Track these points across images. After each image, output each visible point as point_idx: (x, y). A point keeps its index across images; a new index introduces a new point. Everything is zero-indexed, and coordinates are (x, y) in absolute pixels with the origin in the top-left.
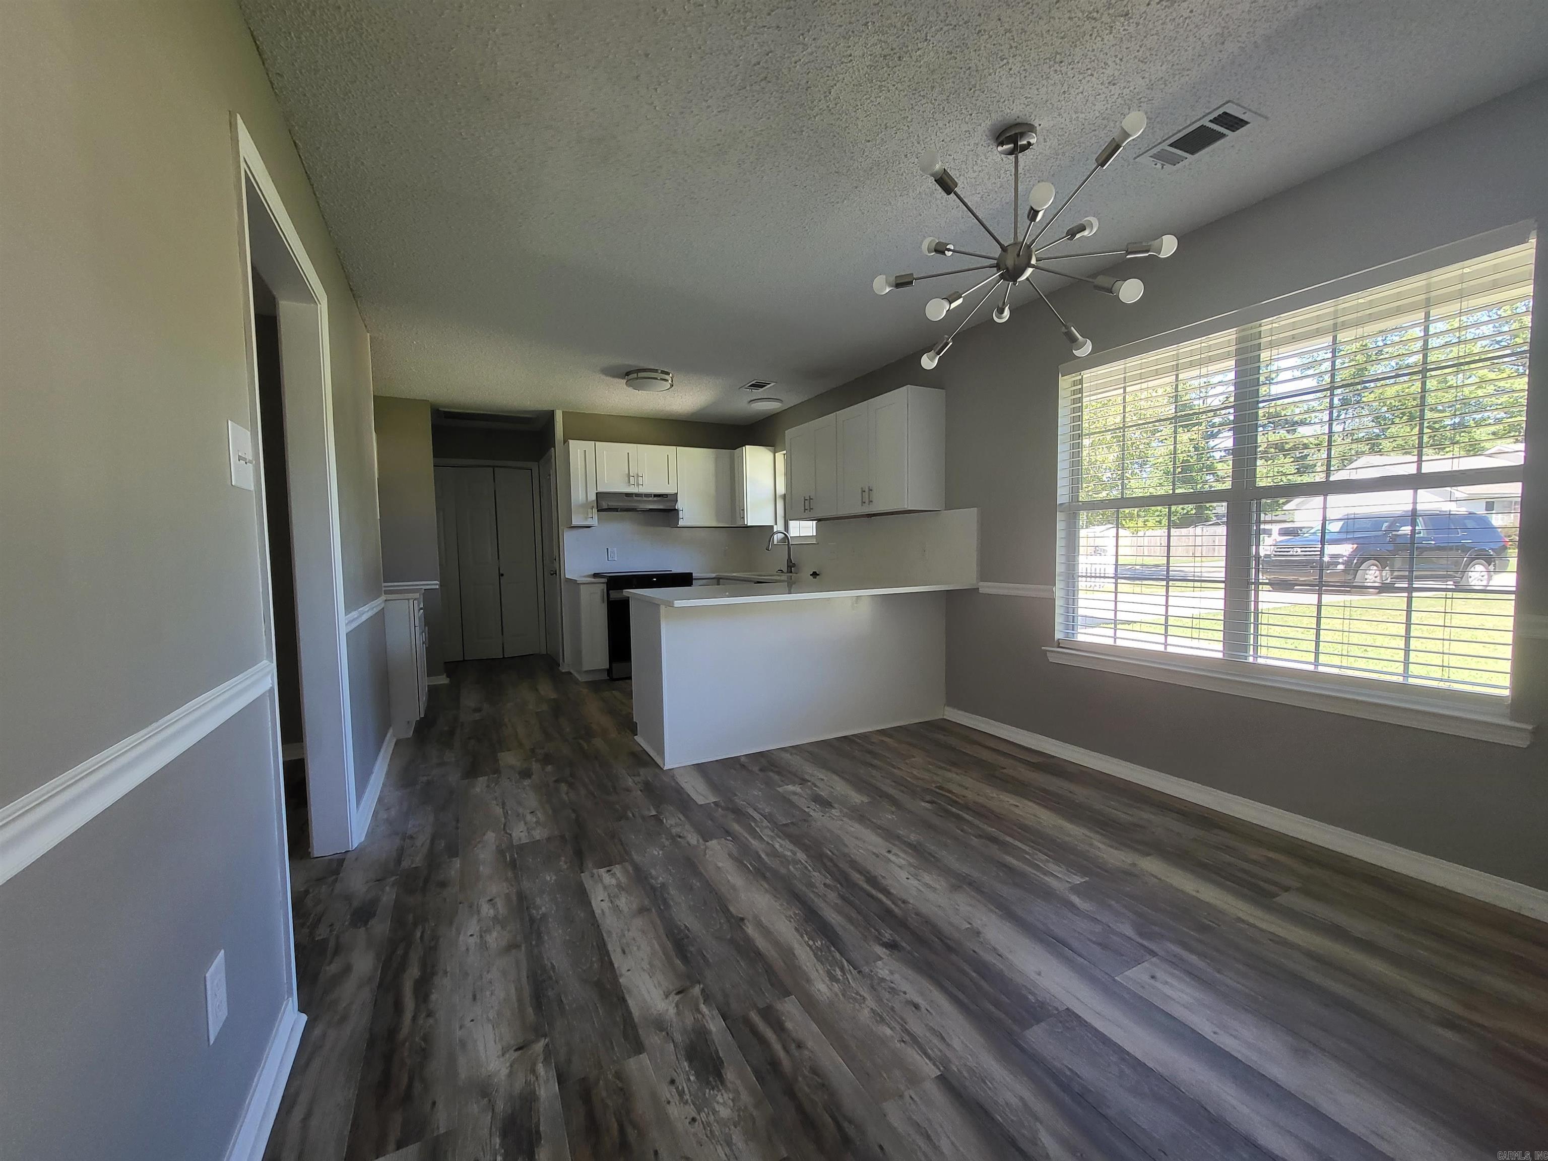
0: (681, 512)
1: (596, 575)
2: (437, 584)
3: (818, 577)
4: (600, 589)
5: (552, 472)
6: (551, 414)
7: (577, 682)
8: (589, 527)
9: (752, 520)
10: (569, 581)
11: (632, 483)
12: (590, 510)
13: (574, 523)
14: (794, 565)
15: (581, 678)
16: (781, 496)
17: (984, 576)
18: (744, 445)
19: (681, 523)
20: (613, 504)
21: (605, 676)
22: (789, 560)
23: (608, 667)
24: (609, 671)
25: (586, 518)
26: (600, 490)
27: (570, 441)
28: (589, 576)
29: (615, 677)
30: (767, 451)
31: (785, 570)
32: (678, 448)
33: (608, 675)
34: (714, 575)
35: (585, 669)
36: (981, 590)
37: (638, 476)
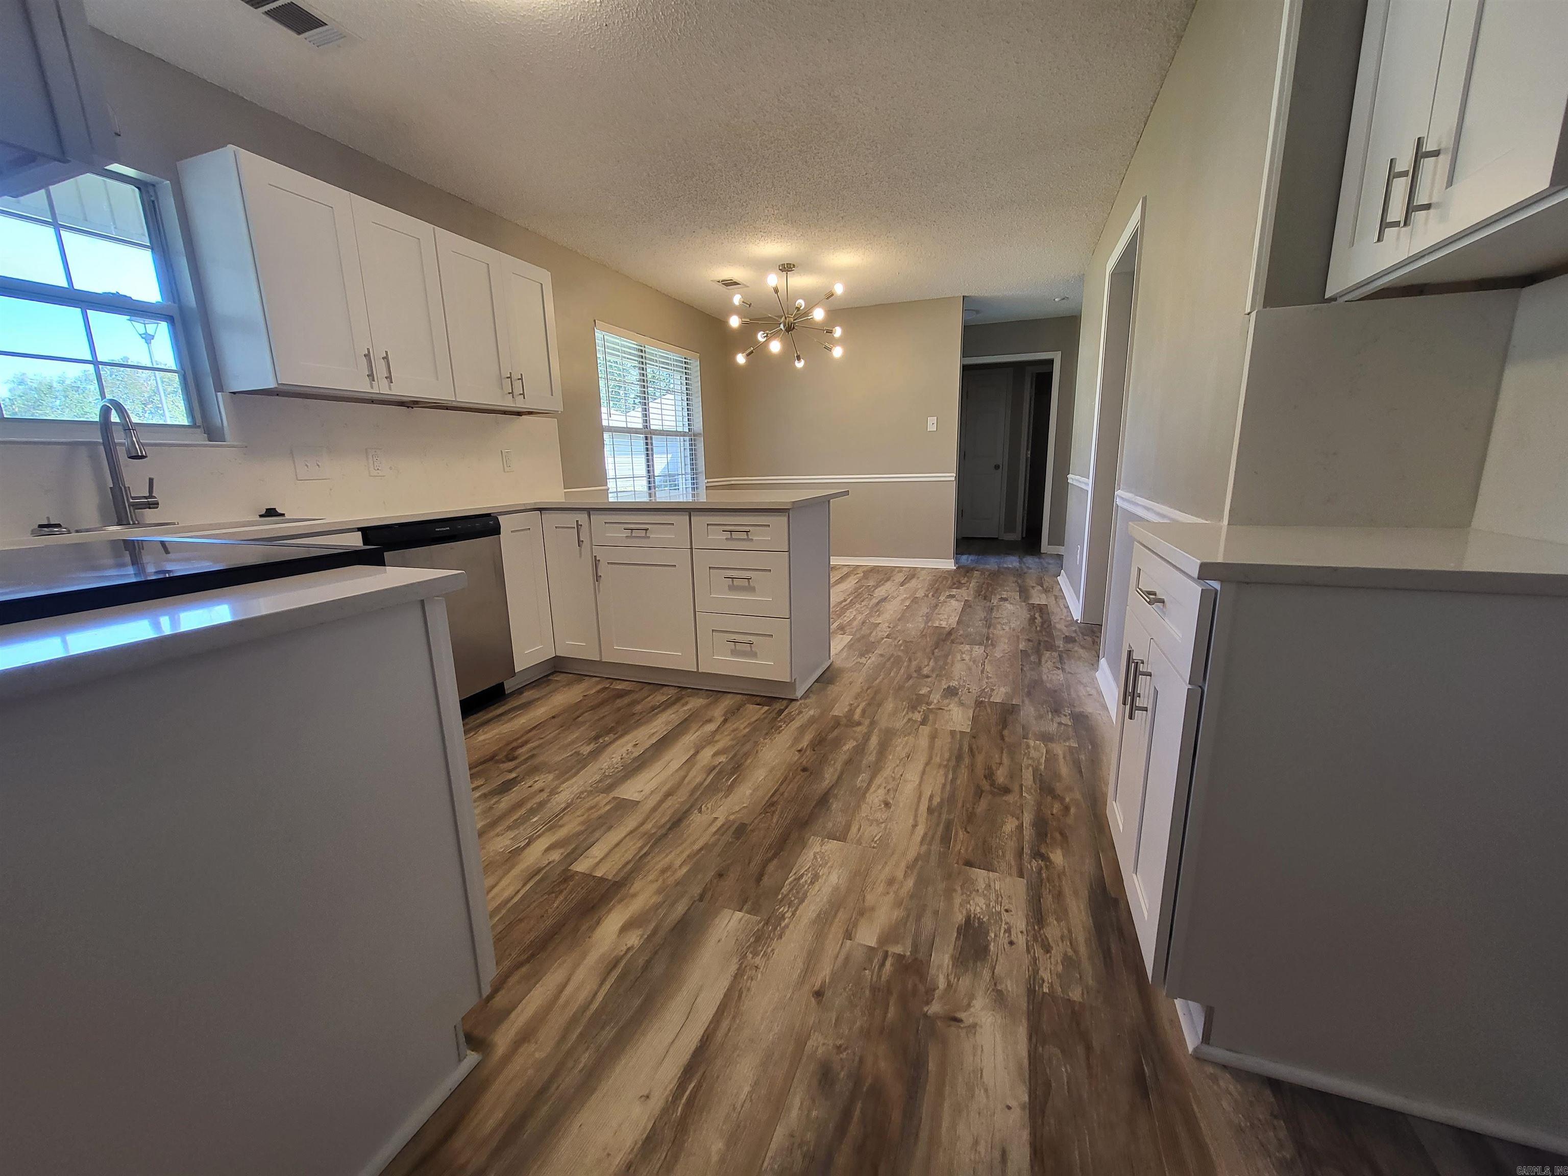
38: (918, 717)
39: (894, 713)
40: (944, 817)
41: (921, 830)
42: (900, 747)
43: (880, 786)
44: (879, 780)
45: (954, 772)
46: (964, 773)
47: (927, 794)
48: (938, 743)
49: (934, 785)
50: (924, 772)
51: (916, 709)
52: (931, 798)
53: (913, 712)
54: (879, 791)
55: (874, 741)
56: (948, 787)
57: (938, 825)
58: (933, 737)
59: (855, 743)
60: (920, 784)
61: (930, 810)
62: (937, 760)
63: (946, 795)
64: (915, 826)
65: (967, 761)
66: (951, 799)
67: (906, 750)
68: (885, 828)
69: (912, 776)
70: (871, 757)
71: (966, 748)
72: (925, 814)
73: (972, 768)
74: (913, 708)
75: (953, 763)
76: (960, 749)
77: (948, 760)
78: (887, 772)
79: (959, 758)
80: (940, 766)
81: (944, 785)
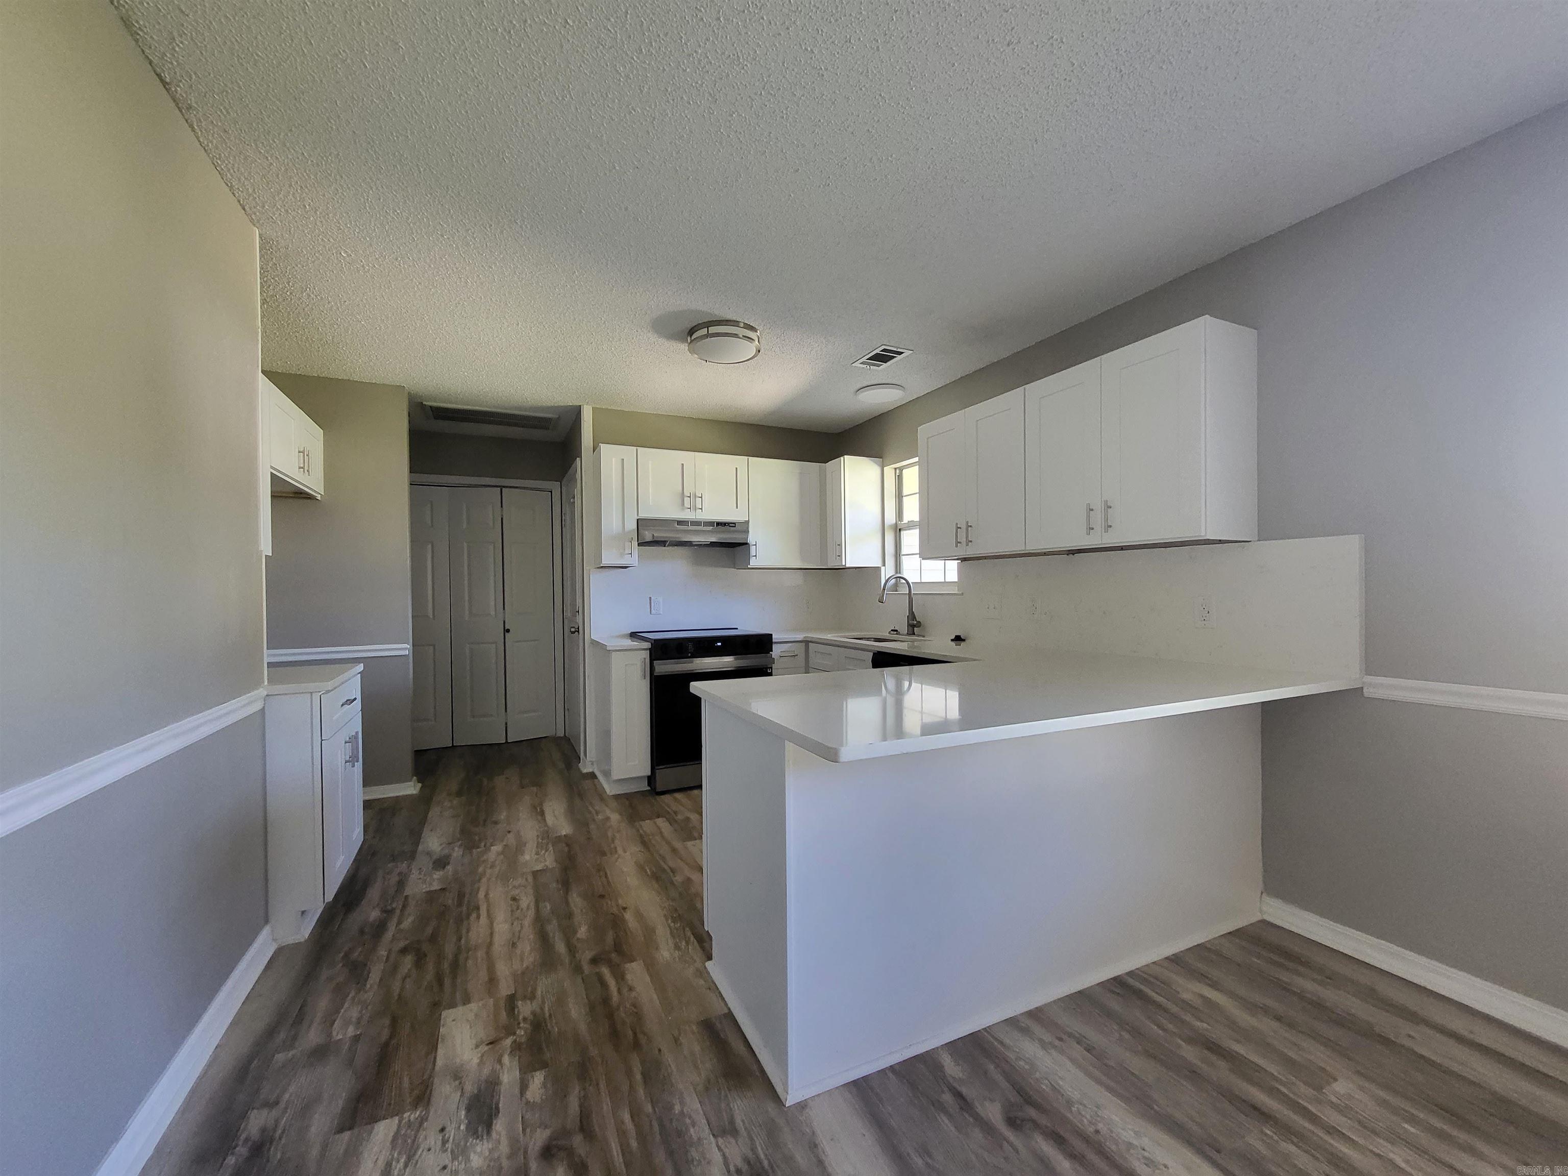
0: (753, 549)
1: (634, 635)
2: (406, 649)
3: (963, 644)
4: (640, 656)
5: (577, 492)
6: (576, 413)
7: (601, 795)
8: (626, 567)
9: (852, 558)
10: (595, 643)
11: (687, 505)
12: (628, 544)
13: (605, 562)
14: (919, 624)
15: (610, 790)
16: (891, 526)
17: (1371, 666)
18: (842, 455)
19: (753, 563)
20: (660, 535)
21: (645, 787)
22: (912, 616)
23: (649, 774)
24: (651, 779)
25: (622, 555)
26: (643, 515)
27: (603, 447)
28: (623, 636)
29: (658, 790)
30: (872, 463)
31: (904, 629)
32: (750, 458)
33: (649, 784)
34: (800, 636)
35: (615, 778)
36: (1367, 692)
37: (695, 496)
38: (525, 1009)
39: (560, 1001)
40: (464, 908)
41: (481, 895)
42: (528, 952)
43: (528, 908)
44: (531, 913)
45: (459, 948)
46: (449, 949)
47: (484, 920)
48: (483, 975)
49: (477, 930)
50: (492, 934)
51: (532, 1023)
52: (478, 917)
53: (534, 1014)
54: (526, 906)
55: (561, 947)
56: (464, 932)
57: (469, 901)
58: (492, 981)
59: (579, 935)
60: (492, 923)
61: (478, 908)
62: (481, 954)
63: (465, 923)
64: (486, 895)
65: (446, 965)
66: (460, 920)
67: (518, 952)
68: (508, 886)
69: (502, 927)
70: (552, 928)
71: (447, 982)
72: (480, 903)
73: (440, 957)
74: (538, 1024)
75: (462, 958)
76: (454, 977)
77: (467, 958)
78: (527, 922)
79: (456, 966)
80: (476, 948)
81: (468, 931)
